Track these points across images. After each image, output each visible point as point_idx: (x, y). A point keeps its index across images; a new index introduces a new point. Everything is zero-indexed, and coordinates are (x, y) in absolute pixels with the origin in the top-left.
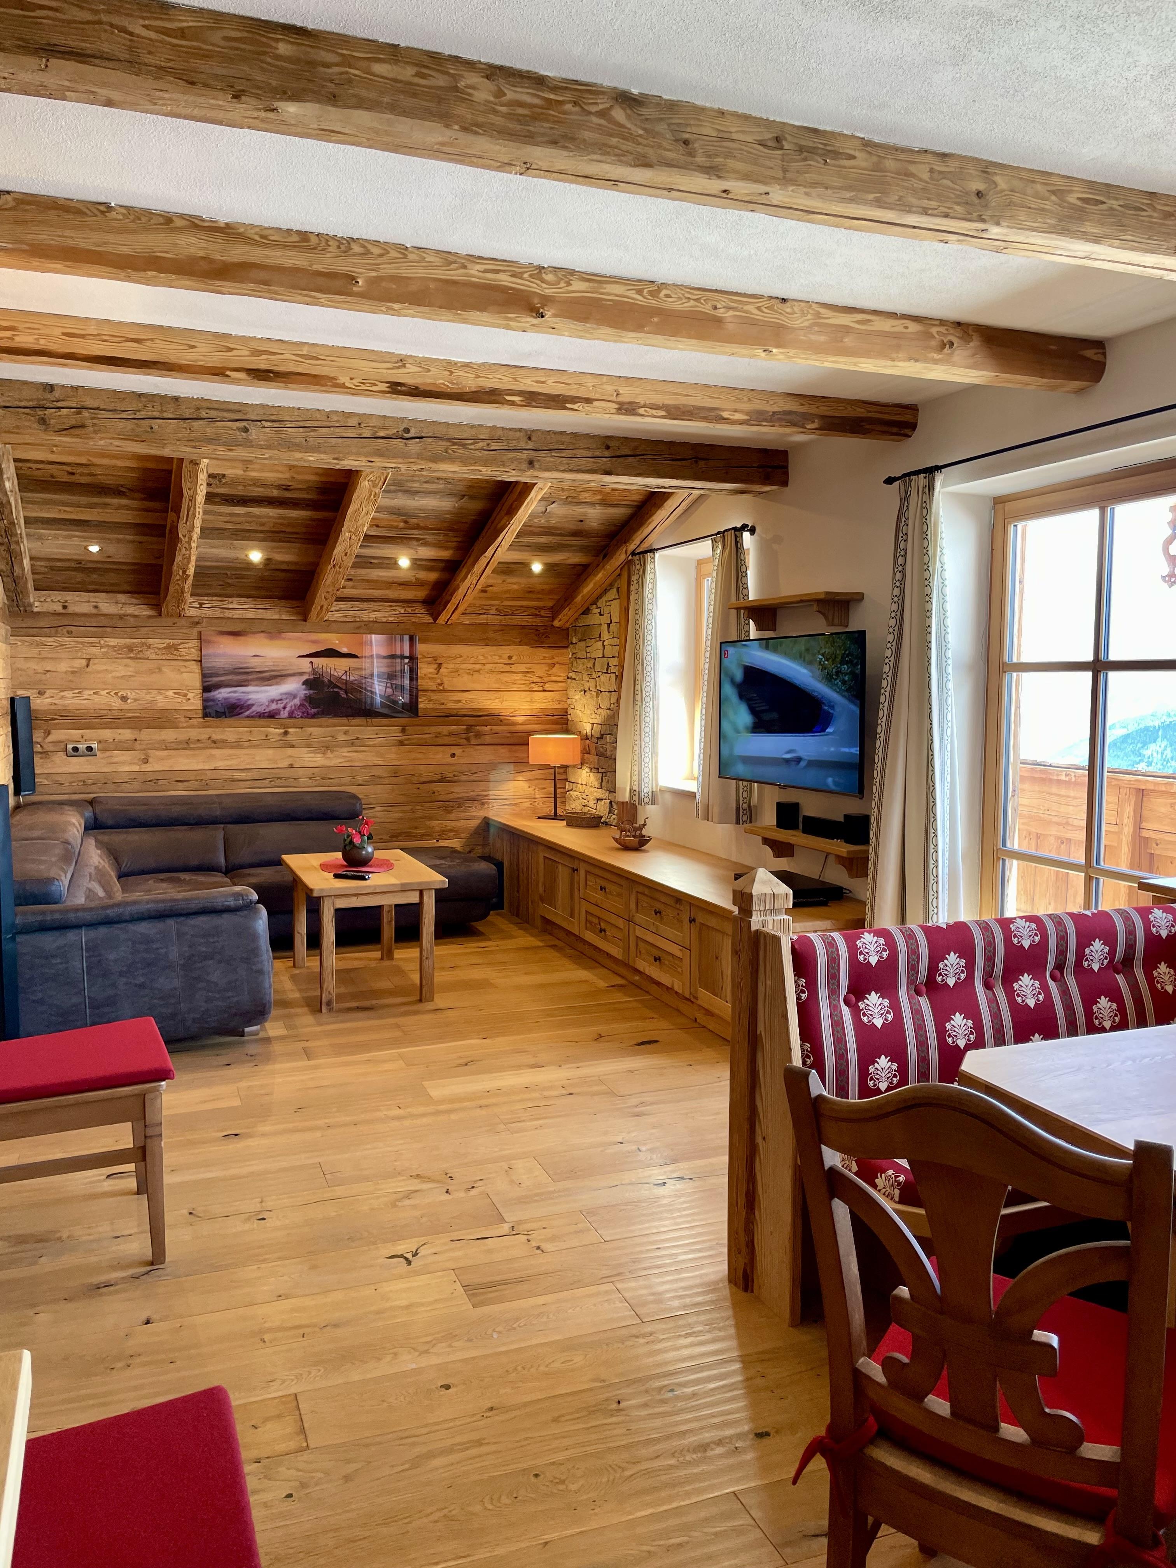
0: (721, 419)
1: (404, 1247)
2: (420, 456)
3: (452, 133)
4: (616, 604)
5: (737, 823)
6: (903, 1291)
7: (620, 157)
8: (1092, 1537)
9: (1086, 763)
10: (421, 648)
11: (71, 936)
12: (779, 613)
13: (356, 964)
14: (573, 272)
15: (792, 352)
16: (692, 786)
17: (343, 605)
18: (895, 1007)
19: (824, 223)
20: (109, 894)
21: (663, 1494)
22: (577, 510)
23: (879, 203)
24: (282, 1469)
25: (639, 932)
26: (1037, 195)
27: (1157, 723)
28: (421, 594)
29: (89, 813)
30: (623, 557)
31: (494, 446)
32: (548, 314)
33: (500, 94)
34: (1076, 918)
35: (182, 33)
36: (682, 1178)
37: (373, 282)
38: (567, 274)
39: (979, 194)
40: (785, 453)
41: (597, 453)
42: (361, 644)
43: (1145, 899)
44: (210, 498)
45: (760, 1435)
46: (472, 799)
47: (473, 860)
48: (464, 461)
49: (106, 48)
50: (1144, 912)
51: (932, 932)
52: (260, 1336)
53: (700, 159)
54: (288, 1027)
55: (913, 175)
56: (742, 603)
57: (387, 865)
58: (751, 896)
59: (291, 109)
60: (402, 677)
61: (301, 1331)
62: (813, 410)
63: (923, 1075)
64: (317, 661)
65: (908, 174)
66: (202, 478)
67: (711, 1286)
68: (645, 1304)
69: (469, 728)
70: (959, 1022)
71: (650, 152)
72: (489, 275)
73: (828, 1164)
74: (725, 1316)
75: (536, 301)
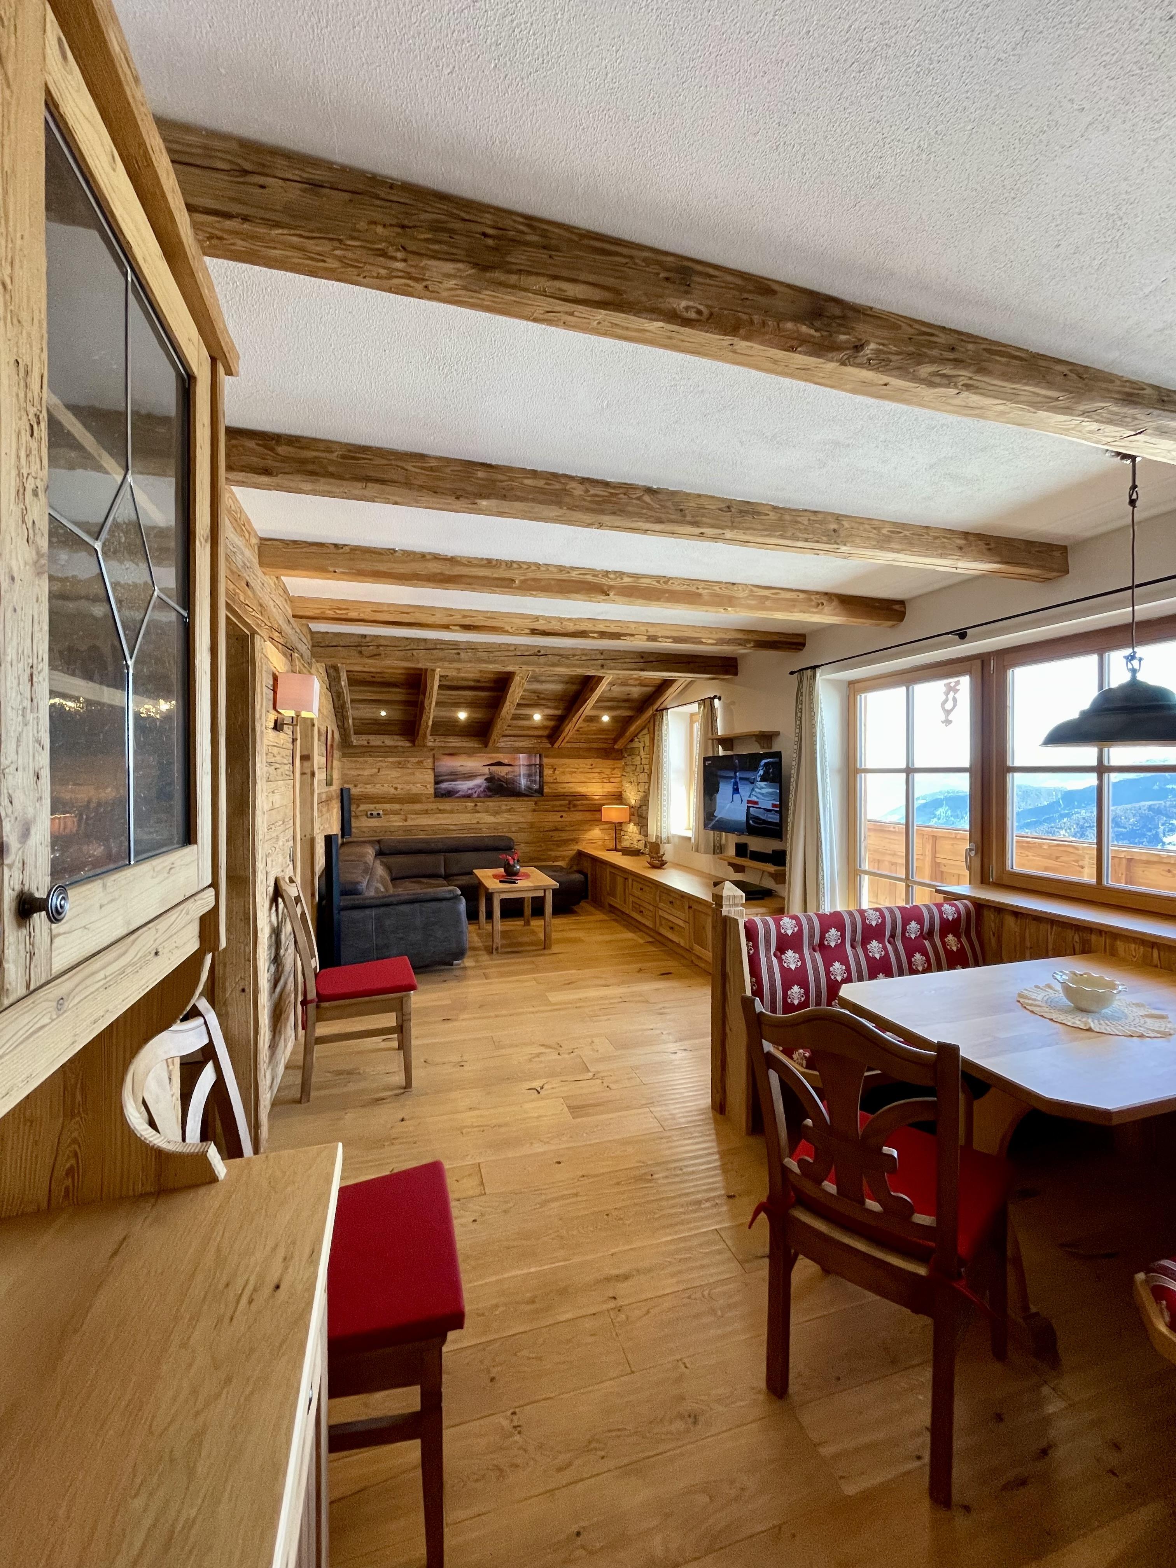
0: (702, 643)
1: (537, 1084)
2: (545, 664)
3: (564, 511)
4: (647, 737)
5: (714, 853)
6: (809, 1122)
7: (648, 519)
8: (922, 1271)
9: (904, 821)
10: (545, 761)
11: (367, 912)
12: (735, 742)
13: (512, 928)
14: (624, 573)
15: (738, 610)
16: (689, 834)
17: (505, 739)
18: (802, 958)
19: (754, 547)
20: (387, 891)
21: (677, 1228)
22: (627, 689)
23: (782, 537)
24: (471, 1205)
25: (661, 913)
26: (865, 530)
27: (942, 797)
28: (546, 733)
29: (377, 847)
30: (651, 712)
31: (584, 658)
32: (611, 594)
33: (587, 491)
34: (901, 909)
35: (431, 469)
36: (685, 1050)
37: (523, 582)
38: (622, 574)
39: (834, 531)
40: (736, 659)
41: (637, 660)
42: (515, 759)
43: (940, 898)
44: (441, 687)
45: (730, 1197)
46: (572, 840)
47: (572, 873)
48: (568, 666)
49: (395, 477)
50: (939, 906)
51: (821, 917)
52: (461, 1130)
53: (688, 518)
54: (477, 961)
55: (800, 523)
56: (715, 736)
57: (527, 876)
58: (722, 897)
59: (484, 503)
60: (535, 776)
61: (482, 1129)
62: (750, 637)
63: (818, 1003)
64: (491, 767)
65: (797, 522)
66: (437, 677)
67: (702, 1112)
68: (666, 1120)
69: (570, 802)
70: (837, 967)
71: (663, 516)
72: (581, 576)
73: (766, 1050)
74: (710, 1129)
75: (605, 588)
